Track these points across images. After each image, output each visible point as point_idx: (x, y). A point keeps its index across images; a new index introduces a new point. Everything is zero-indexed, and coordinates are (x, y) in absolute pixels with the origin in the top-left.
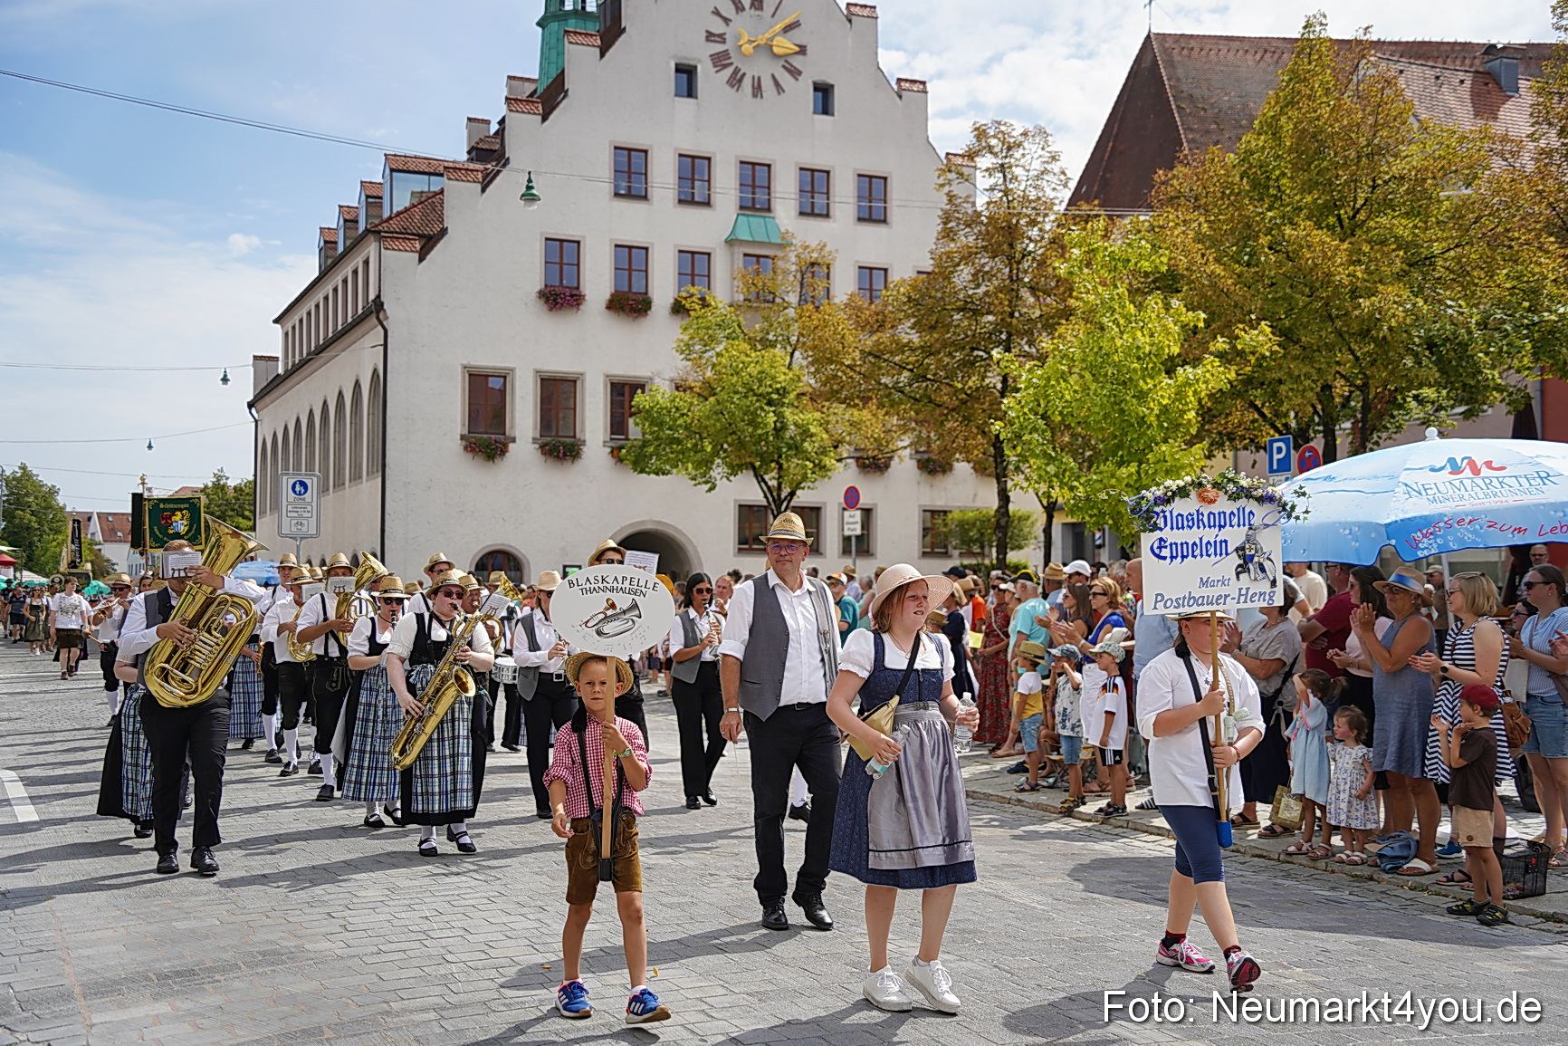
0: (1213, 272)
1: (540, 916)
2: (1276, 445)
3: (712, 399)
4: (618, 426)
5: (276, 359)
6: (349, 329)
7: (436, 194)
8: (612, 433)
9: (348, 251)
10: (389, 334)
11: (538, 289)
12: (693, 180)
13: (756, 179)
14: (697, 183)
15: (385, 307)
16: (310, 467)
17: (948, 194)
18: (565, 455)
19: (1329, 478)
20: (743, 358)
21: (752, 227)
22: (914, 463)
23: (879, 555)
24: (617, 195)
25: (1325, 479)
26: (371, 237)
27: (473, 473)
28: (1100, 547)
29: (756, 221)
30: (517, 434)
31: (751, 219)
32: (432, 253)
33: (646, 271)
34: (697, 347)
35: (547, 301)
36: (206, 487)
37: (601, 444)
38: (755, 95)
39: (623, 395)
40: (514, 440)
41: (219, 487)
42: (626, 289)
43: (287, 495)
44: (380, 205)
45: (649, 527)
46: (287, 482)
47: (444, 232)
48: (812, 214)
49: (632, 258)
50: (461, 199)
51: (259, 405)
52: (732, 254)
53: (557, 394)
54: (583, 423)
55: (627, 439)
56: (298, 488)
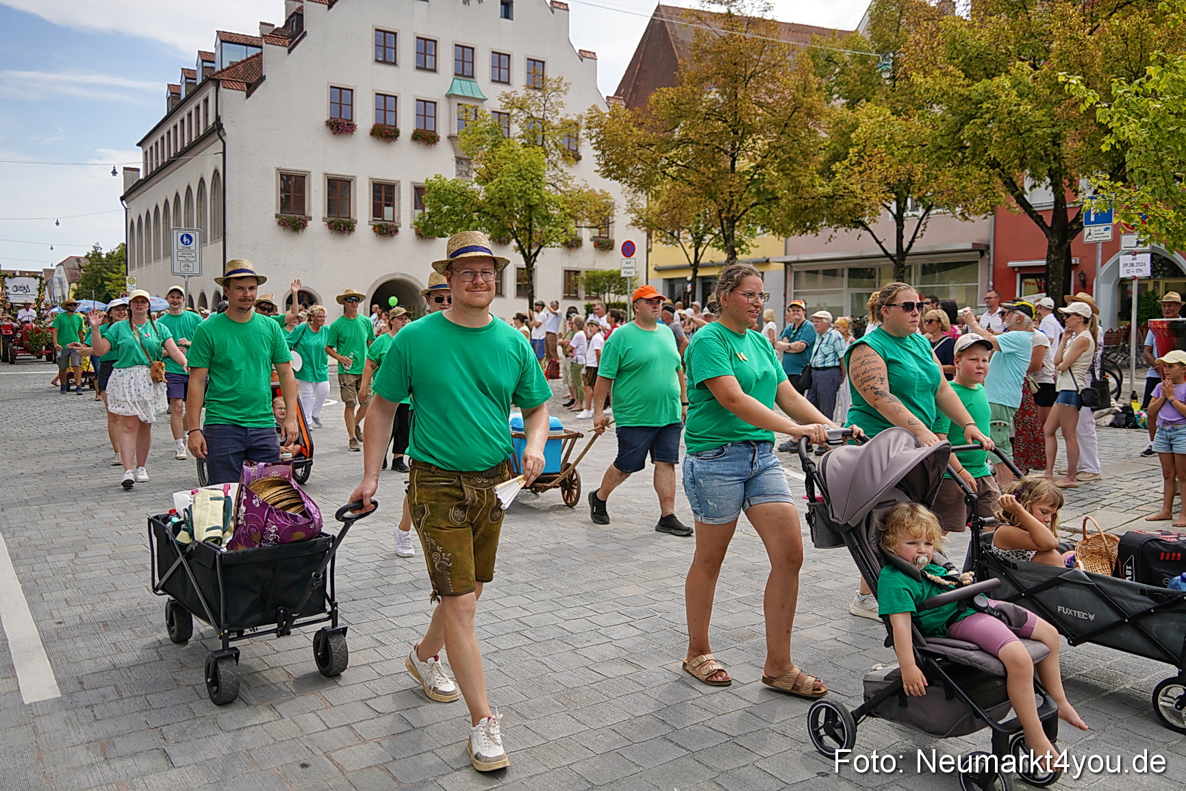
4: (377, 211)
5: (138, 170)
7: (256, 57)
8: (374, 216)
10: (227, 145)
11: (326, 119)
12: (425, 54)
13: (465, 56)
14: (428, 57)
15: (224, 127)
18: (344, 229)
21: (462, 88)
24: (377, 60)
26: (210, 83)
27: (283, 239)
29: (465, 83)
30: (313, 215)
31: (462, 82)
32: (255, 92)
33: (396, 112)
35: (332, 129)
37: (367, 223)
38: (465, 3)
39: (381, 193)
40: (310, 219)
41: (97, 254)
42: (383, 123)
43: (177, 245)
44: (213, 66)
45: (398, 277)
46: (177, 235)
47: (262, 79)
48: (499, 81)
49: (386, 103)
50: (274, 56)
51: (129, 199)
52: (450, 104)
53: (339, 188)
54: (355, 209)
55: (383, 220)
56: (185, 239)
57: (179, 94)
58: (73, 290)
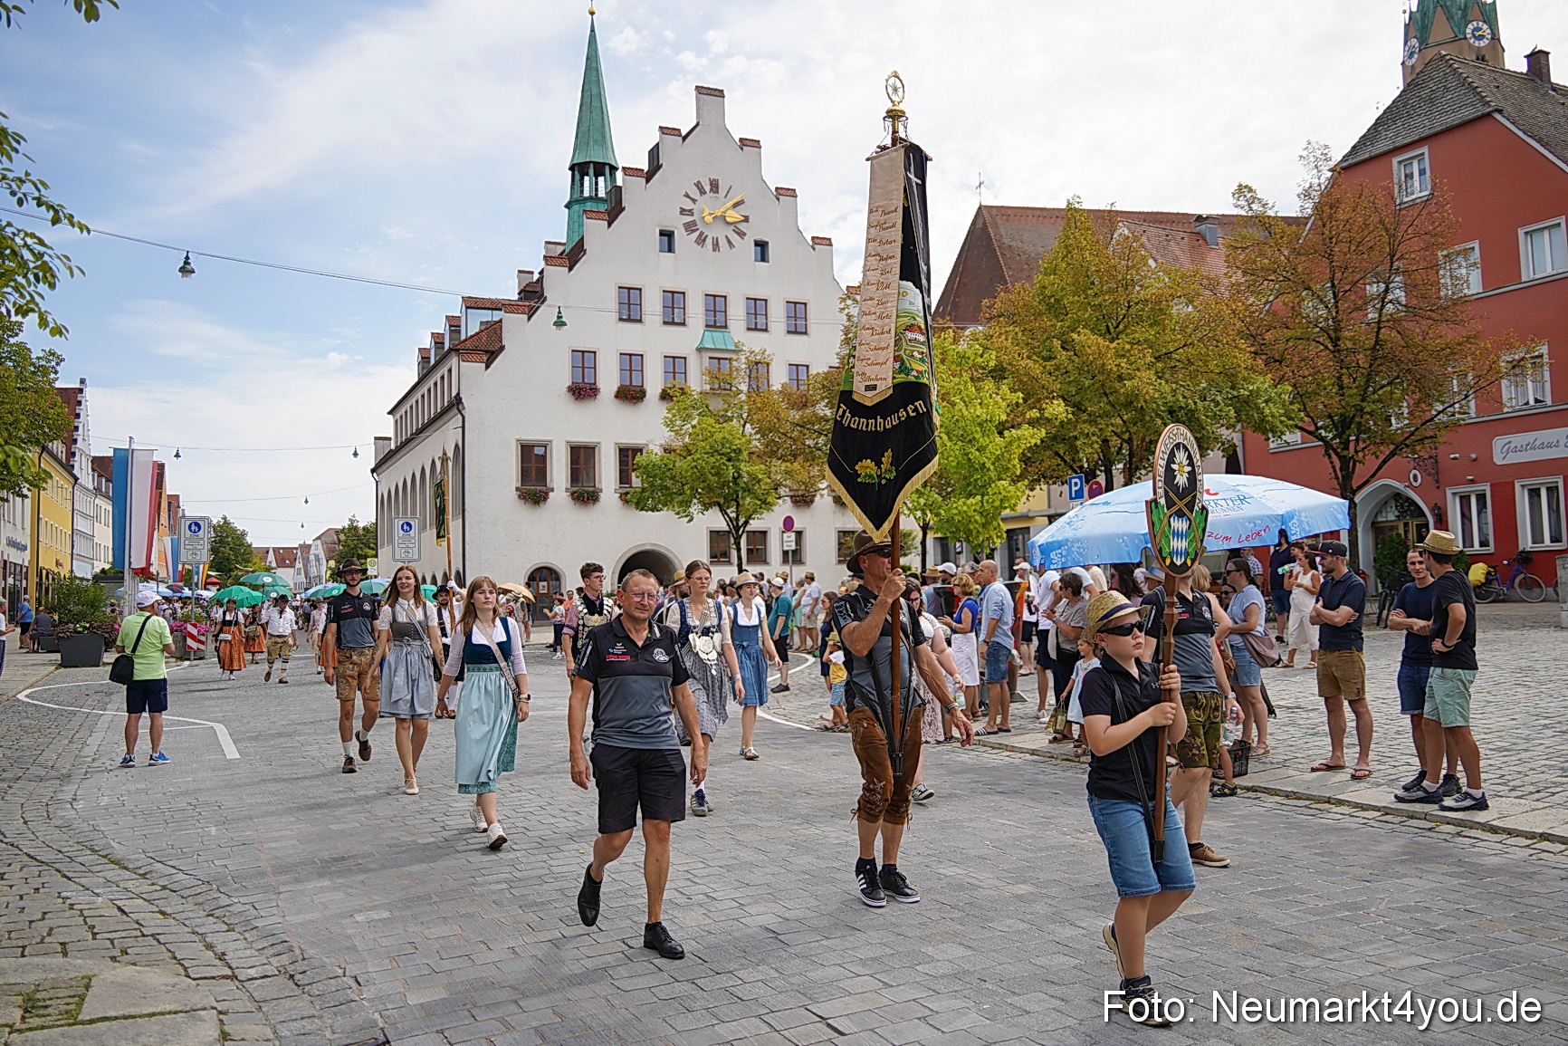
0: (1027, 365)
1: (576, 818)
2: (1073, 481)
3: (689, 458)
4: (624, 478)
5: (390, 439)
6: (439, 416)
7: (497, 322)
8: (621, 483)
9: (437, 364)
10: (466, 419)
11: (568, 385)
12: (673, 308)
13: (716, 308)
14: (676, 310)
15: (463, 401)
16: (414, 513)
17: (847, 315)
18: (588, 499)
19: (1106, 503)
20: (710, 428)
21: (715, 339)
22: (831, 499)
23: (808, 563)
24: (621, 319)
25: (1104, 504)
26: (453, 354)
27: (525, 513)
28: (959, 553)
29: (717, 335)
30: (555, 486)
31: (713, 333)
32: (494, 363)
33: (642, 371)
34: (678, 422)
35: (574, 394)
36: (344, 528)
37: (613, 491)
38: (714, 250)
39: (628, 457)
40: (552, 490)
41: (353, 528)
42: (628, 383)
43: (399, 532)
44: (459, 332)
45: (648, 547)
46: (398, 523)
47: (502, 348)
48: (756, 329)
49: (632, 362)
50: (513, 324)
51: (379, 471)
52: (701, 357)
53: (582, 457)
54: (600, 477)
55: (631, 487)
56: (405, 527)
57: (429, 358)
58: (330, 569)
